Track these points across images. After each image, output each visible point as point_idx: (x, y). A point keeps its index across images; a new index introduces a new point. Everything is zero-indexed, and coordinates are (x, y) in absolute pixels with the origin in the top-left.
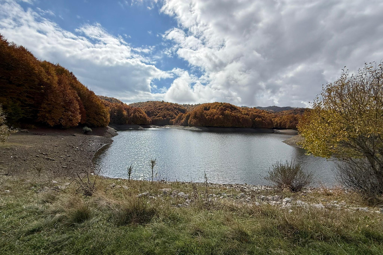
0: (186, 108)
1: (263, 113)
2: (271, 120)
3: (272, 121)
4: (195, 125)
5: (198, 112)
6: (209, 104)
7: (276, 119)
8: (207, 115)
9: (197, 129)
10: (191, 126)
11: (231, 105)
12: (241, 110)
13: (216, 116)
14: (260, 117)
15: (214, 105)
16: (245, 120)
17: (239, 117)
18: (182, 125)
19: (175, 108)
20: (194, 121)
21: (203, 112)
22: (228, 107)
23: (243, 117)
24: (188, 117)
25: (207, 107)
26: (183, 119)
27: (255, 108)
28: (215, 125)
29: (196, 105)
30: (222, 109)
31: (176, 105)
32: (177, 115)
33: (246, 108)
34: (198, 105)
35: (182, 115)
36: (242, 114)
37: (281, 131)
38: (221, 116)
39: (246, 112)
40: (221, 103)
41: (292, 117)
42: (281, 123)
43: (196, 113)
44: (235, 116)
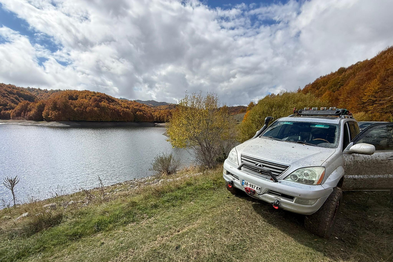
0: (34, 94)
1: (143, 107)
2: (151, 114)
3: (152, 116)
4: (57, 119)
5: (59, 102)
6: (76, 92)
7: (156, 113)
8: (75, 107)
9: (61, 125)
10: (49, 120)
11: (107, 96)
12: (120, 102)
13: (88, 109)
14: (140, 111)
15: (84, 95)
16: (126, 114)
17: (118, 110)
18: (30, 119)
19: (11, 93)
20: (53, 114)
21: (67, 102)
22: (104, 98)
23: (123, 111)
24: (41, 109)
25: (72, 96)
26: (30, 110)
27: (135, 101)
28: (90, 119)
29: (52, 91)
30: (96, 100)
31: (10, 86)
32: (17, 104)
33: (126, 101)
34: (57, 91)
35: (28, 104)
36: (122, 107)
37: (161, 124)
38: (96, 109)
39: (126, 105)
40: (94, 93)
41: (168, 112)
42: (160, 117)
43: (55, 104)
44: (114, 109)
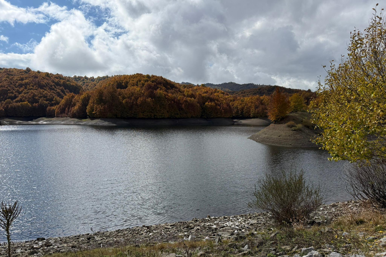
0: (80, 83)
1: (216, 94)
2: (228, 105)
3: (230, 107)
4: (102, 116)
5: (105, 92)
6: (125, 77)
7: (236, 103)
8: (124, 98)
9: (106, 123)
10: (93, 118)
11: (165, 80)
12: (182, 89)
13: (140, 100)
14: (212, 100)
15: (136, 80)
16: (190, 105)
17: (179, 101)
18: (74, 116)
19: (57, 84)
20: (99, 108)
21: (115, 91)
22: (160, 83)
23: (186, 101)
24: (85, 102)
25: (121, 82)
26: (74, 105)
27: (203, 85)
28: (141, 115)
29: (99, 79)
30: (149, 87)
31: (59, 77)
32: (62, 98)
33: (189, 86)
34: (104, 78)
35: (73, 97)
36: (184, 95)
37: (244, 122)
38: (149, 100)
39: (191, 92)
40: (148, 76)
41: (257, 99)
42: (243, 109)
43: (101, 94)
44: (173, 100)
